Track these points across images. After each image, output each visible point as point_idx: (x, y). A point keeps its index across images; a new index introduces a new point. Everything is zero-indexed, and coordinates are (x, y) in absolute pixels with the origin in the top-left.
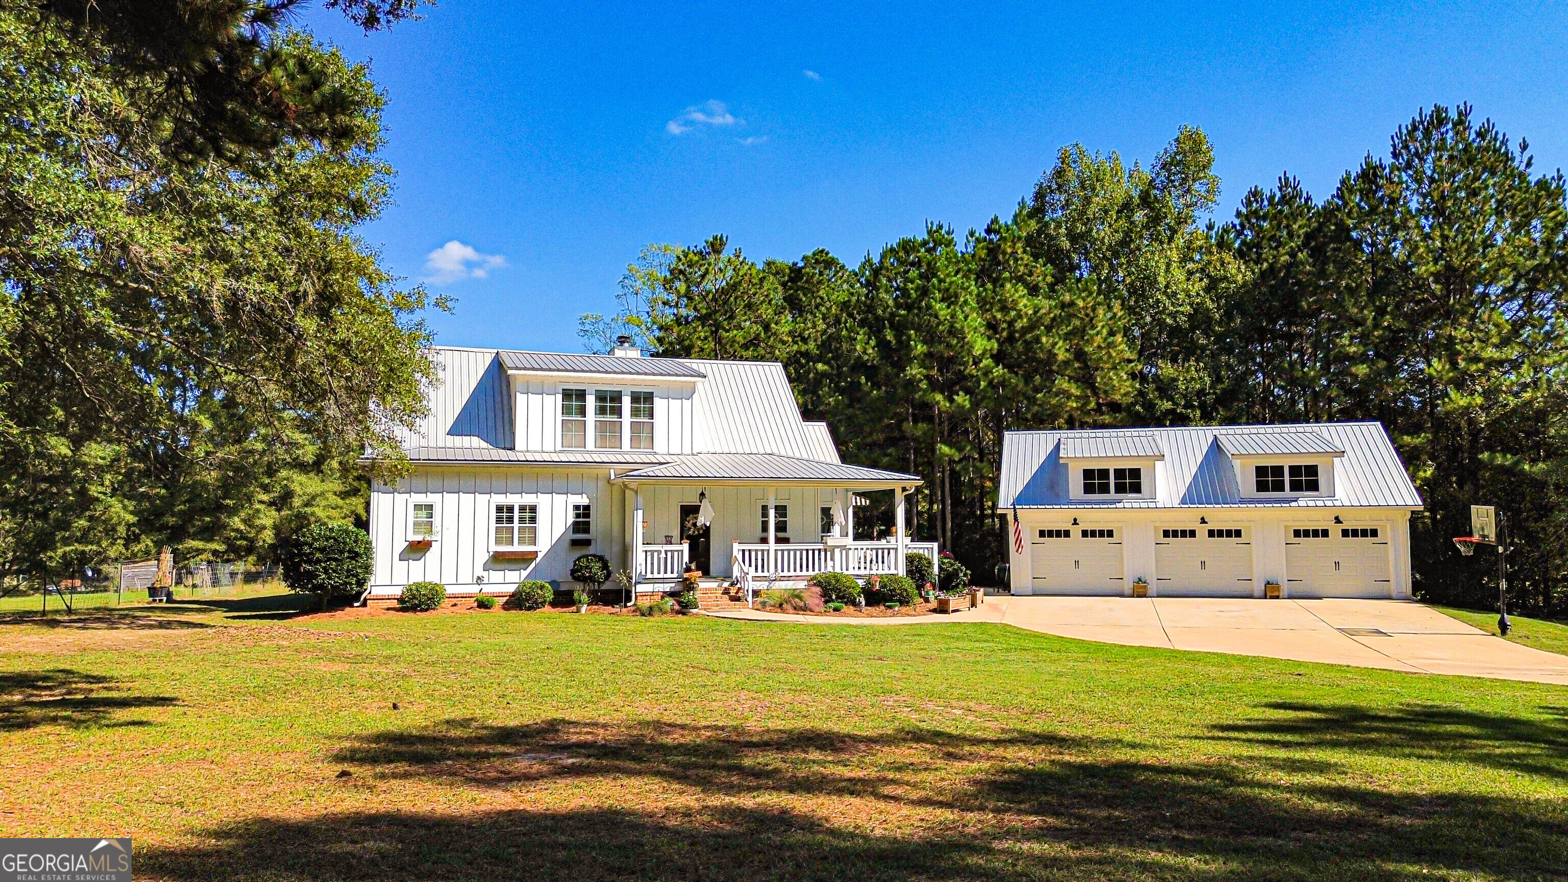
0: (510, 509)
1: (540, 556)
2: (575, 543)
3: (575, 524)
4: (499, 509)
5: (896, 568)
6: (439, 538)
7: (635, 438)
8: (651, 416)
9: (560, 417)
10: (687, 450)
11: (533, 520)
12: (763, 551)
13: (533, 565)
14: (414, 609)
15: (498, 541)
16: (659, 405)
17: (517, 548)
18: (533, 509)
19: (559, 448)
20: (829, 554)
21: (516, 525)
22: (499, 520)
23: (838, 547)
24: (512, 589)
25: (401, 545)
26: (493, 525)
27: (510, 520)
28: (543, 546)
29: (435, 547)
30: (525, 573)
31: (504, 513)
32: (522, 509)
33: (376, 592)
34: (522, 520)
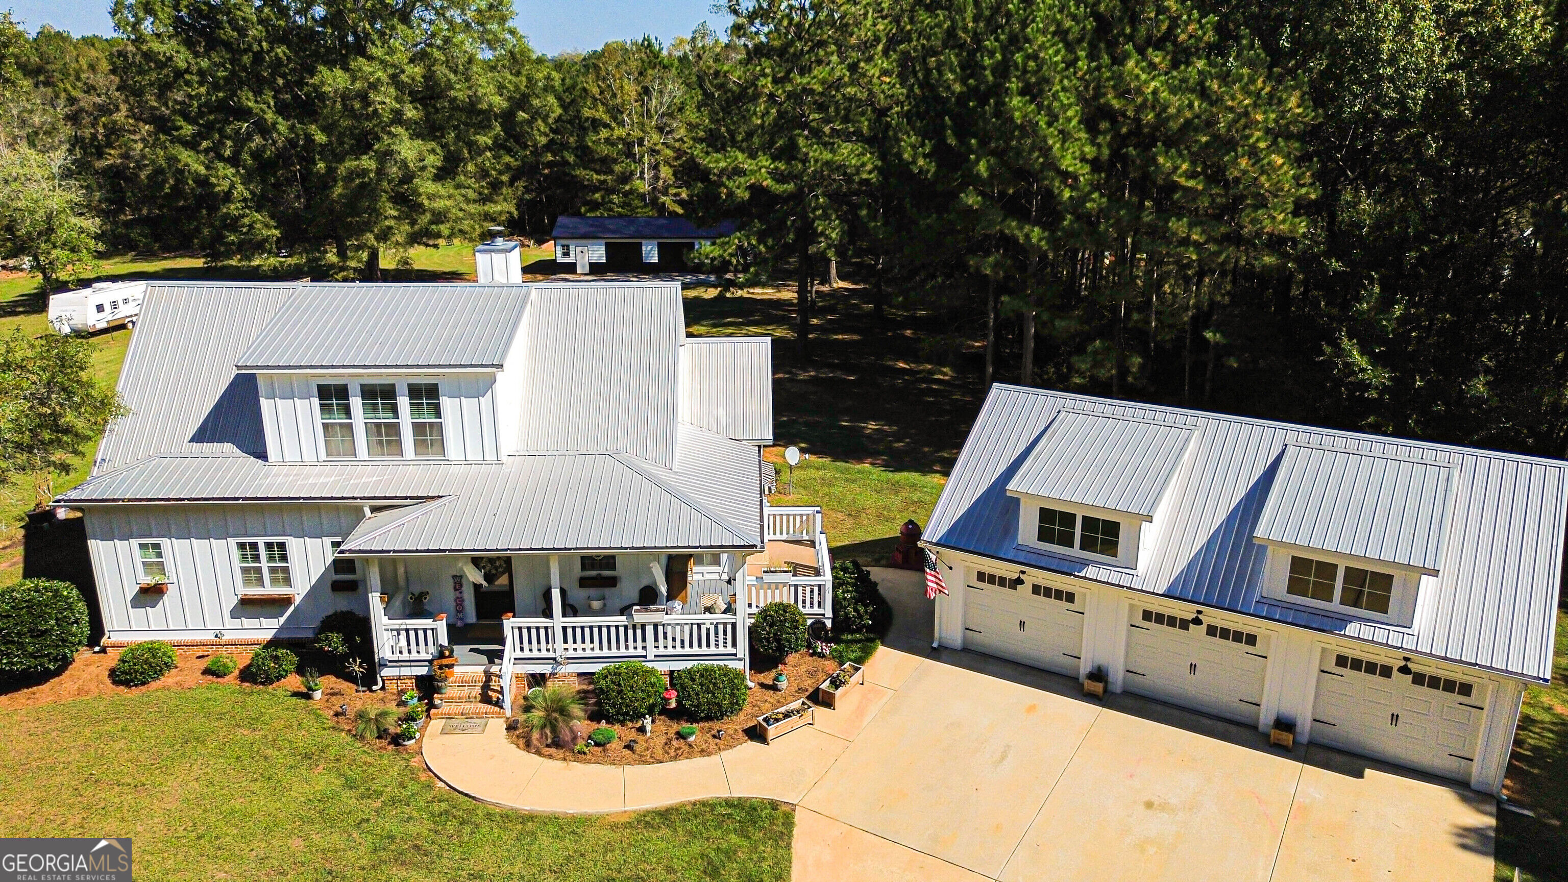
0: (254, 546)
1: (298, 600)
2: (337, 587)
3: (335, 562)
4: (242, 546)
5: (734, 644)
6: (175, 581)
7: (421, 444)
8: (438, 414)
9: (319, 421)
10: (490, 456)
11: (284, 558)
12: (546, 628)
13: (292, 608)
14: (127, 684)
15: (247, 582)
16: (446, 403)
17: (270, 590)
18: (282, 546)
19: (323, 456)
20: (639, 632)
21: (264, 564)
22: (244, 558)
23: (649, 623)
24: (268, 635)
25: (132, 591)
26: (237, 564)
27: (256, 558)
28: (299, 589)
29: (172, 591)
30: (282, 620)
31: (249, 551)
32: (269, 546)
33: (116, 638)
34: (271, 558)
